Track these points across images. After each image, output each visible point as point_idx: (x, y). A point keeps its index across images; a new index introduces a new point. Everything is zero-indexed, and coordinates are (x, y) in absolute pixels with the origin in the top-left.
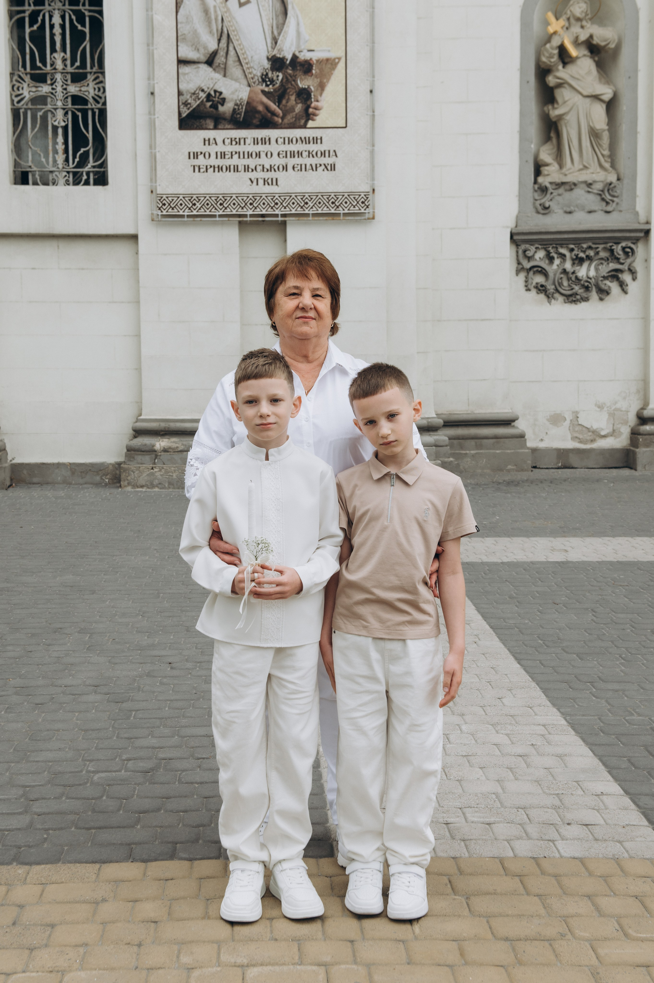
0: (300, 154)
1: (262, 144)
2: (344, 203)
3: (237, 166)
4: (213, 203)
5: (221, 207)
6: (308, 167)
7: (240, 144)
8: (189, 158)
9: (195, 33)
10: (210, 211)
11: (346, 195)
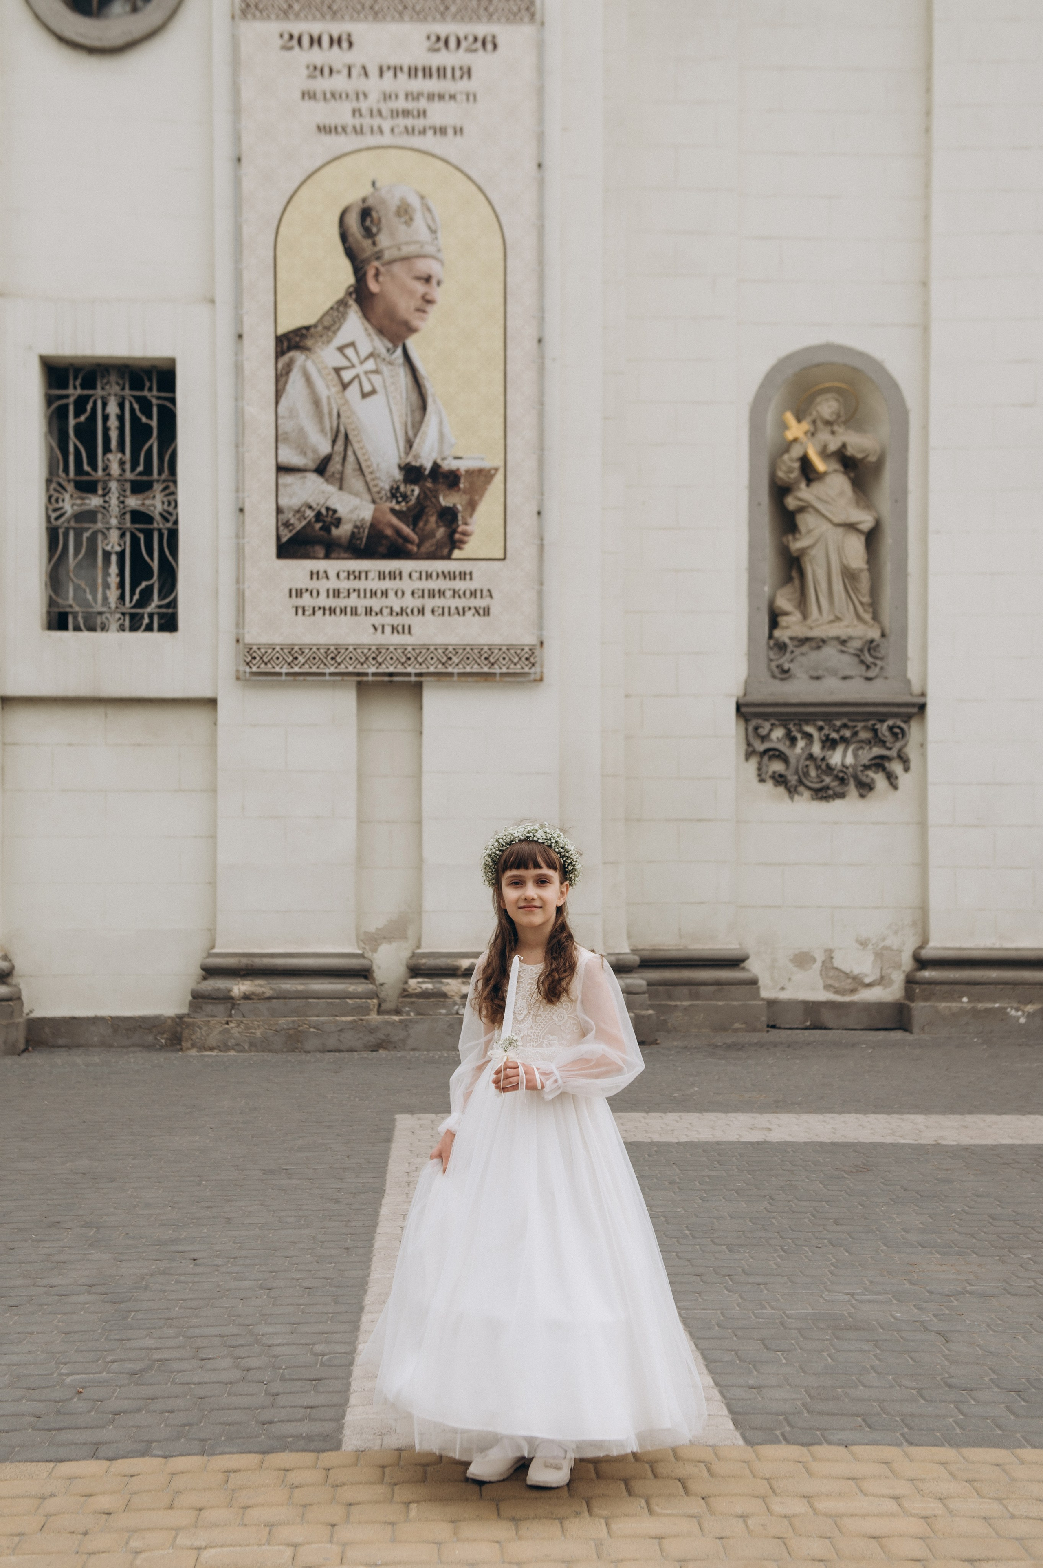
0: (441, 593)
1: (390, 579)
2: (501, 659)
3: (356, 608)
4: (322, 657)
5: (333, 662)
6: (453, 610)
7: (360, 578)
8: (290, 596)
9: (301, 431)
10: (318, 668)
11: (504, 649)
